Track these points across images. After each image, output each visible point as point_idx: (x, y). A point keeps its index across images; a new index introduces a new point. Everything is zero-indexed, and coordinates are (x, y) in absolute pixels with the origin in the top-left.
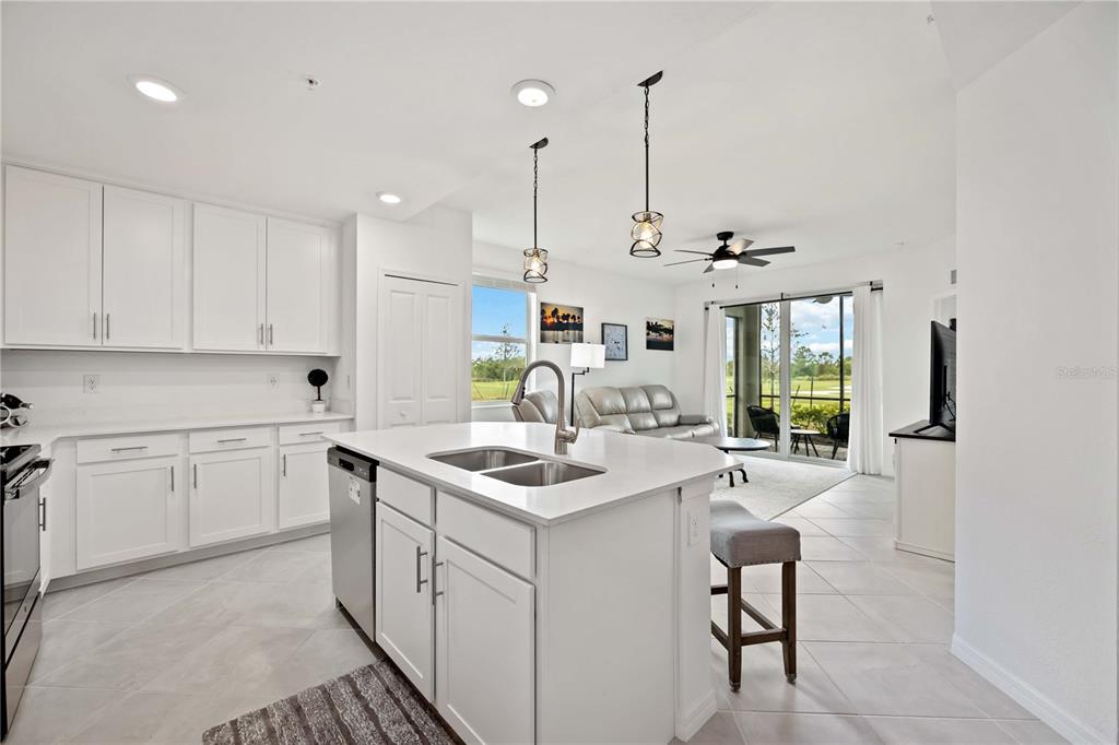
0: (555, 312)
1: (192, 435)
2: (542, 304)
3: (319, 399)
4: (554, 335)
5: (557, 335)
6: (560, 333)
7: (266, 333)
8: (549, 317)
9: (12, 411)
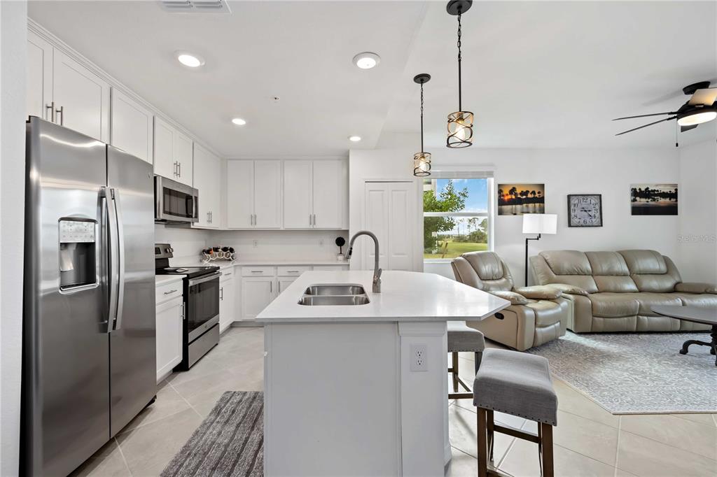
0: (514, 189)
1: (279, 268)
2: (499, 185)
3: (341, 253)
4: (512, 209)
5: (515, 209)
6: (519, 207)
7: (313, 219)
8: (507, 195)
9: (231, 254)
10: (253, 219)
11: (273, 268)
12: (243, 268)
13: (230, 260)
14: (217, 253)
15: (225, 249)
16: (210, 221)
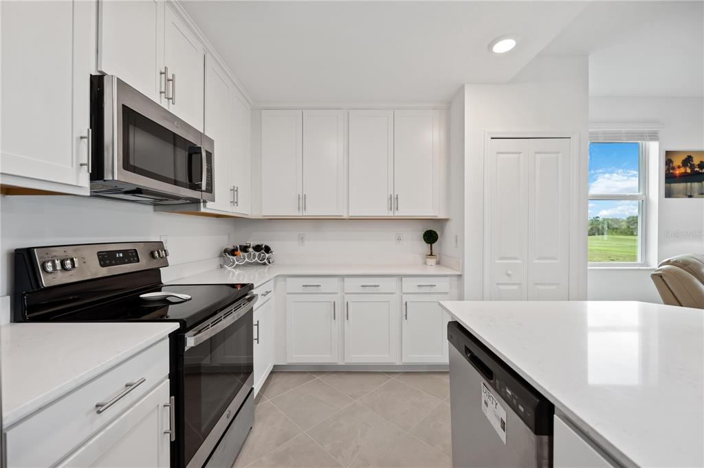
0: (689, 159)
1: (346, 279)
2: (667, 153)
3: (431, 255)
4: (686, 188)
5: (691, 187)
6: (696, 185)
7: (394, 201)
8: (679, 167)
9: (267, 255)
10: (302, 200)
11: (336, 280)
12: (289, 280)
13: (265, 264)
14: (246, 254)
15: (258, 248)
16: (234, 203)
